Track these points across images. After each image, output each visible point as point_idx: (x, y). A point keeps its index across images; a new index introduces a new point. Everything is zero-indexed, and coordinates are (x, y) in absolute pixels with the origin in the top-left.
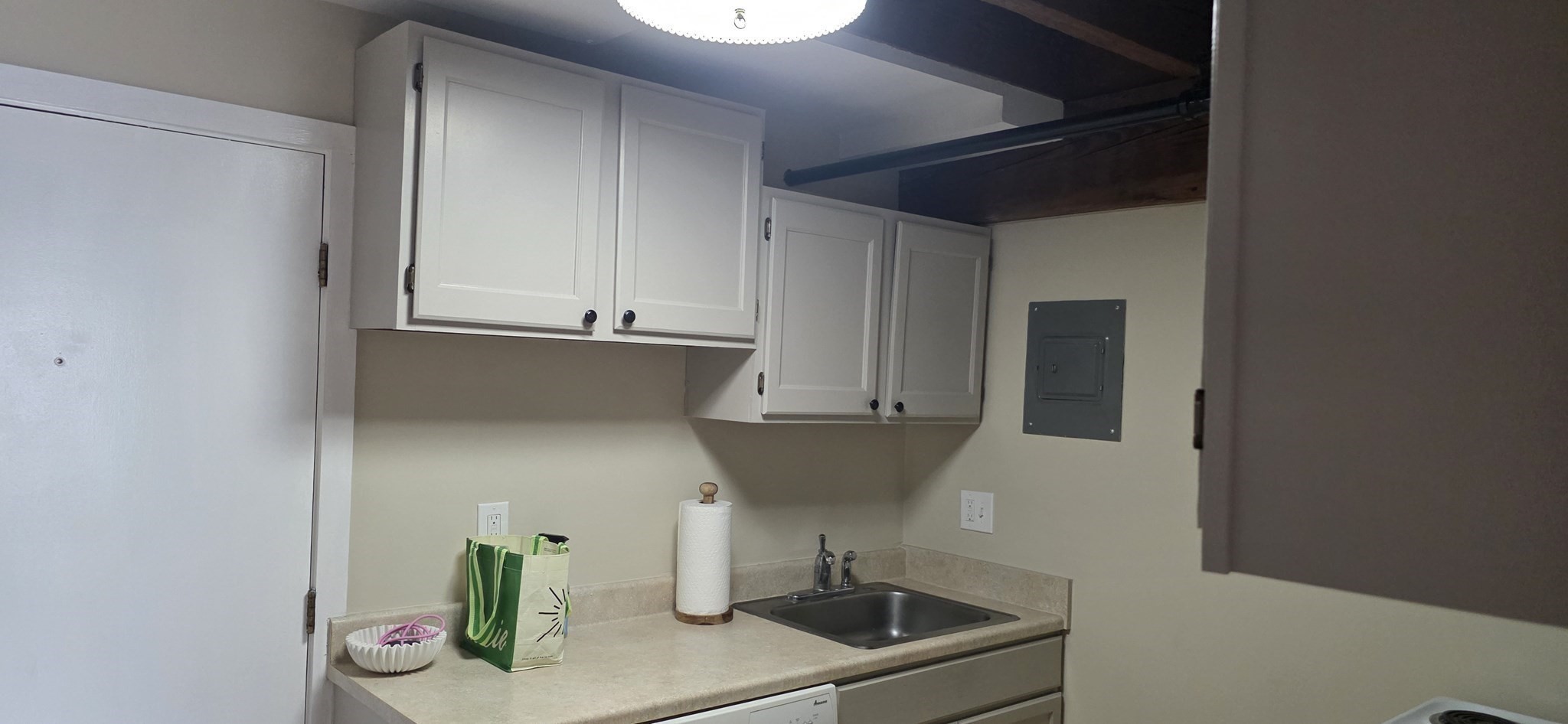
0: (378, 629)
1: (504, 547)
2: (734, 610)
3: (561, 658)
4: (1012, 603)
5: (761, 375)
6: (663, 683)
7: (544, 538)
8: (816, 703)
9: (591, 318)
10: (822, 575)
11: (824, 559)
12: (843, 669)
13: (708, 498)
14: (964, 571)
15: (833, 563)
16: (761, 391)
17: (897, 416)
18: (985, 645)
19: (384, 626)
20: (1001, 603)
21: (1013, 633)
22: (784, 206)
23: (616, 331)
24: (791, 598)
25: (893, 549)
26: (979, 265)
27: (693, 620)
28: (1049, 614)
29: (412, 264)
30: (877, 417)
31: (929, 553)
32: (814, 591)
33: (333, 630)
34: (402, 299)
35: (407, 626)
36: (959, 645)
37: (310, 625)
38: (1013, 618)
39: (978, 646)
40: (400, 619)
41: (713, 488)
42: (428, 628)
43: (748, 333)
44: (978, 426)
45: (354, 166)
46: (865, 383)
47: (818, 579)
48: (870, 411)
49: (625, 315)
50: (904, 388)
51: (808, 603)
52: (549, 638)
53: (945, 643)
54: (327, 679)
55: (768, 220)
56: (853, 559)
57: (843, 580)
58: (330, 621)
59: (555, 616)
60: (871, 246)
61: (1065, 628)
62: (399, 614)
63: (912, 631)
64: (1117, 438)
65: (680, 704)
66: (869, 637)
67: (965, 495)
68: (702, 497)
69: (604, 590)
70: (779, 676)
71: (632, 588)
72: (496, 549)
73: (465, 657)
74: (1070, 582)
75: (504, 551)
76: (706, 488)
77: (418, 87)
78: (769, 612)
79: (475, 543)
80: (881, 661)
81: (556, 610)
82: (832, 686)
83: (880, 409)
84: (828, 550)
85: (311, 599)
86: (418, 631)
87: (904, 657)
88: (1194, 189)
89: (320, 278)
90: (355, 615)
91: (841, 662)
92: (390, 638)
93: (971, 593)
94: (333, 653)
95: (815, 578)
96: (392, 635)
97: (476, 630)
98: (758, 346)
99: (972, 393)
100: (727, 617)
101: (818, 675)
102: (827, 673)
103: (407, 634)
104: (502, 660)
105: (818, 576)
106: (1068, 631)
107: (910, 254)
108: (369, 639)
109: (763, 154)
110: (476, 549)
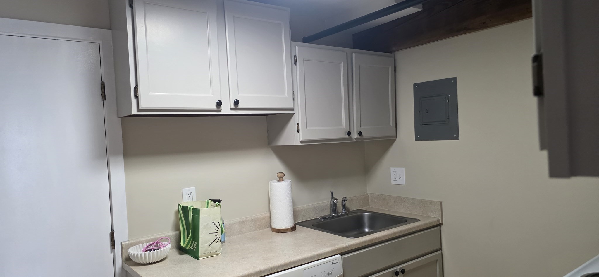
0: (143, 245)
1: (192, 206)
2: (296, 225)
3: (221, 252)
4: (417, 214)
5: (298, 124)
6: (264, 260)
7: (211, 201)
8: (333, 264)
9: (219, 104)
10: (333, 208)
11: (333, 201)
12: (344, 248)
13: (281, 179)
14: (395, 202)
15: (337, 202)
16: (298, 131)
17: (359, 138)
18: (406, 233)
19: (145, 244)
20: (412, 214)
21: (418, 226)
22: (300, 49)
23: (232, 109)
24: (321, 219)
25: (363, 195)
26: (390, 70)
27: (279, 231)
28: (432, 218)
29: (137, 85)
30: (351, 139)
31: (379, 195)
32: (331, 215)
33: (123, 247)
34: (134, 101)
35: (154, 243)
36: (395, 233)
37: (113, 245)
38: (418, 220)
39: (403, 233)
40: (152, 240)
41: (282, 175)
42: (164, 243)
43: (290, 106)
44: (396, 140)
45: (112, 47)
46: (344, 125)
47: (332, 210)
48: (347, 136)
49: (234, 102)
50: (361, 126)
51: (329, 220)
52: (214, 244)
53: (388, 233)
54: (123, 268)
55: (295, 56)
56: (346, 201)
57: (343, 210)
58: (122, 243)
59: (216, 234)
60: (342, 65)
61: (441, 223)
62: (151, 238)
63: (374, 229)
64: (457, 138)
65: (271, 269)
66: (355, 233)
67: (392, 169)
68: (278, 179)
69: (240, 221)
70: (315, 253)
71: (252, 219)
72: (189, 207)
73: (181, 254)
74: (441, 203)
75: (192, 208)
76: (280, 175)
77: (131, 6)
78: (312, 226)
79: (181, 205)
80: (360, 243)
81: (216, 231)
82: (339, 256)
83: (352, 135)
84: (335, 197)
85: (112, 234)
86: (159, 245)
87: (371, 240)
88: (484, 23)
89: (102, 97)
90: (132, 240)
91: (342, 245)
92: (148, 248)
93: (399, 211)
94: (124, 257)
95: (330, 210)
96: (149, 247)
97: (184, 242)
98: (295, 112)
99: (392, 125)
100: (293, 229)
101: (332, 251)
102: (336, 250)
103: (155, 246)
104: (195, 254)
105: (332, 209)
106: (442, 224)
107: (359, 67)
108: (139, 250)
109: (290, 27)
110: (181, 208)
